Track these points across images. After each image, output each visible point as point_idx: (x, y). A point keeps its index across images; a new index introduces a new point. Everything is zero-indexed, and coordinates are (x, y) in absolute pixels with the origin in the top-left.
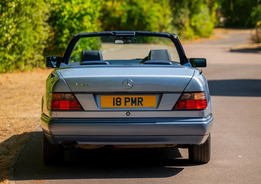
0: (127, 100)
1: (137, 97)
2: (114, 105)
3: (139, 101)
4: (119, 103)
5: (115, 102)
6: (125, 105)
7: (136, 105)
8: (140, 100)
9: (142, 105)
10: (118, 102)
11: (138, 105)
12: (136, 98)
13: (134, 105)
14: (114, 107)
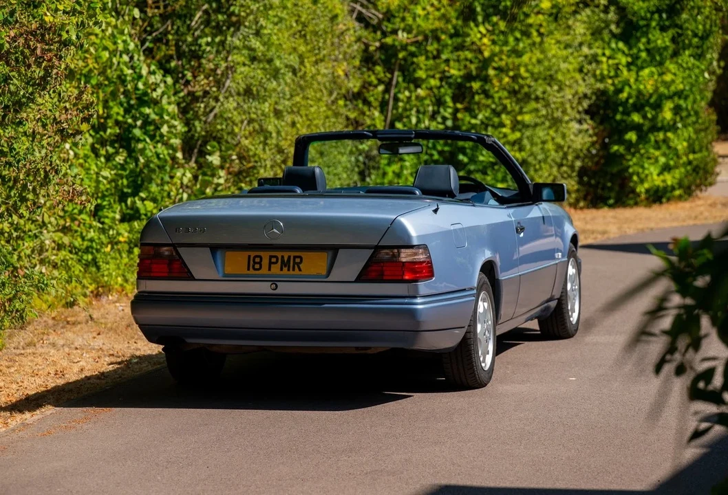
0: (274, 260)
1: (293, 254)
2: (249, 269)
3: (294, 263)
4: (257, 266)
5: (252, 263)
6: (270, 270)
7: (289, 270)
8: (298, 260)
9: (300, 270)
10: (257, 263)
11: (294, 270)
12: (289, 257)
13: (285, 269)
14: (248, 272)
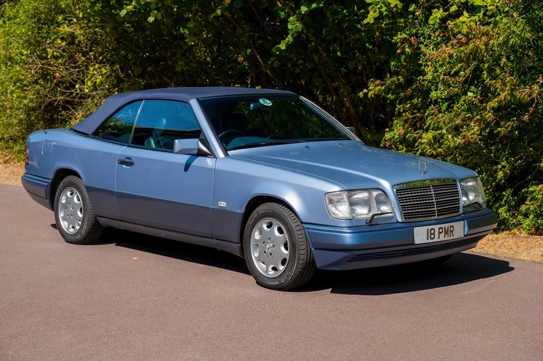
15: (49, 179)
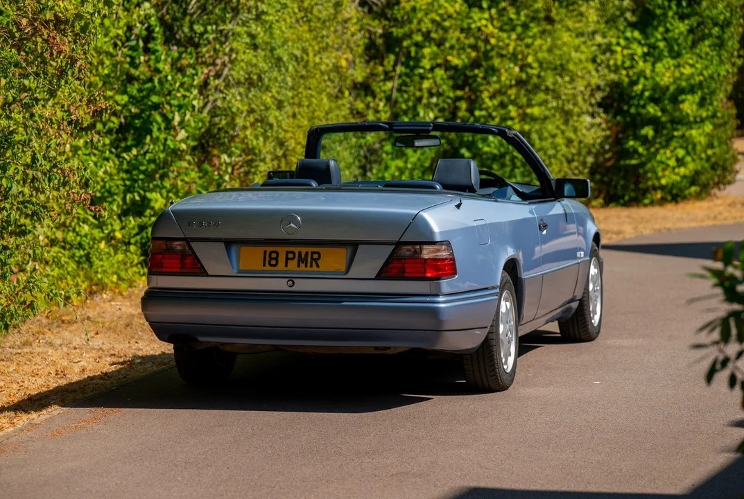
1: (310, 250)
2: (264, 265)
3: (312, 259)
4: (273, 262)
5: (268, 259)
6: (286, 266)
7: (306, 266)
8: (316, 256)
9: (318, 266)
10: (273, 259)
11: (311, 266)
12: (307, 253)
13: (302, 265)
14: (264, 268)
15: (494, 288)
